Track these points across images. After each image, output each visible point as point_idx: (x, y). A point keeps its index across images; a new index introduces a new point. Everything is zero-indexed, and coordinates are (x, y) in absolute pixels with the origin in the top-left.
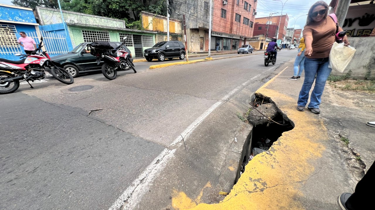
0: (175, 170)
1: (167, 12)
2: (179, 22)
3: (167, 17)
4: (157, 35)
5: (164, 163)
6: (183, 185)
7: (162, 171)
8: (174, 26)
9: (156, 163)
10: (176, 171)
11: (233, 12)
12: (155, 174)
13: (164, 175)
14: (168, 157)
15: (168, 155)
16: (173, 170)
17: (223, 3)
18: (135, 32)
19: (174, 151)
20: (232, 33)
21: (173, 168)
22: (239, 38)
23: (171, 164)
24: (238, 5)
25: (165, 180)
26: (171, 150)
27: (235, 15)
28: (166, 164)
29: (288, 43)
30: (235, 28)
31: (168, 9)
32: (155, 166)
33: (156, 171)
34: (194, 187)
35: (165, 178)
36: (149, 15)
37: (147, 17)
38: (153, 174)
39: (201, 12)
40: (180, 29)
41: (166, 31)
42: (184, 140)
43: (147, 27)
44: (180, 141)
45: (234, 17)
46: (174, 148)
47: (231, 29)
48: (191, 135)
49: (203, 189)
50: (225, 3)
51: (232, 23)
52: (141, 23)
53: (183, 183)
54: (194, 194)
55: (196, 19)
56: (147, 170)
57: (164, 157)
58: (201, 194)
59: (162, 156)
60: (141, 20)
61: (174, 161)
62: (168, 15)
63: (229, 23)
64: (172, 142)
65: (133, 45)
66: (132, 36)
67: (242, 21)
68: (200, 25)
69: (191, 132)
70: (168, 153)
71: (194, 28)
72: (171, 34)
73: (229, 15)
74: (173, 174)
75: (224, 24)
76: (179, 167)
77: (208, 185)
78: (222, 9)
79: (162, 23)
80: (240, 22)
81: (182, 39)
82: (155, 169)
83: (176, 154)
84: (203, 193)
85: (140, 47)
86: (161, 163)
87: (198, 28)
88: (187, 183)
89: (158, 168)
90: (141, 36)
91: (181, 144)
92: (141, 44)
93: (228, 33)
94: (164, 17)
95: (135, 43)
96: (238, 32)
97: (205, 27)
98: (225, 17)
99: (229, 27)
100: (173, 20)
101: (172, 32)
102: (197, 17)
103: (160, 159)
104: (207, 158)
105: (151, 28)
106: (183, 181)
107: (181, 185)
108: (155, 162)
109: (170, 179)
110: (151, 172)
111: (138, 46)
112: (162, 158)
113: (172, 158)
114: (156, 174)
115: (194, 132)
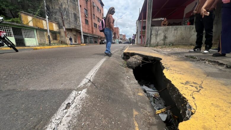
0: (95, 108)
1: (45, 14)
2: (57, 23)
3: (45, 19)
4: (38, 31)
5: (78, 105)
6: (113, 123)
7: (79, 116)
8: (52, 26)
9: (66, 108)
10: (97, 109)
11: (92, 22)
12: (69, 122)
13: (83, 120)
14: (81, 97)
15: (80, 96)
16: (93, 110)
17: (86, 16)
18: (14, 25)
19: (85, 91)
20: (94, 33)
21: (92, 107)
22: (98, 37)
23: (87, 104)
24: (94, 18)
25: (88, 125)
26: (82, 90)
27: (93, 24)
28: (81, 106)
29: (121, 41)
30: (94, 31)
31: (46, 12)
32: (66, 112)
33: (70, 118)
34: (126, 120)
35: (87, 123)
36: (28, 15)
37: (26, 16)
38: (65, 123)
39: (72, 19)
40: (58, 28)
41: (46, 29)
42: (91, 81)
43: (27, 24)
44: (87, 82)
45: (93, 25)
46: (84, 88)
47: (93, 31)
48: (95, 76)
49: (134, 119)
50: (87, 16)
51: (92, 28)
52: (21, 20)
53: (113, 120)
54: (130, 127)
55: (69, 23)
56: (53, 121)
57: (75, 98)
58: (136, 125)
59: (73, 98)
60: (20, 17)
61: (90, 100)
62: (47, 17)
63: (91, 28)
64: (78, 85)
65: (13, 35)
66: (11, 28)
67: (98, 27)
68: (72, 27)
69: (94, 74)
70: (78, 95)
71: (68, 28)
72: (50, 31)
73: (90, 23)
74: (96, 113)
75: (88, 28)
76: (98, 104)
77: (135, 113)
78: (85, 19)
79: (41, 23)
80: (97, 28)
81: (60, 35)
82: (67, 117)
83: (88, 92)
84: (137, 123)
85: (21, 38)
86: (73, 106)
87: (71, 28)
88: (116, 118)
89: (72, 113)
90: (21, 29)
91: (89, 84)
92: (22, 35)
93: (91, 33)
94: (43, 18)
95: (15, 35)
96: (97, 33)
97: (76, 28)
98: (88, 24)
99: (91, 30)
100: (51, 22)
101: (51, 30)
102: (69, 21)
103: (70, 102)
104: (118, 90)
105: (31, 24)
106: (110, 118)
107: (111, 123)
108: (63, 107)
109: (95, 121)
110: (61, 122)
111: (19, 37)
112: (73, 100)
113: (86, 97)
114: (71, 122)
115: (96, 74)
